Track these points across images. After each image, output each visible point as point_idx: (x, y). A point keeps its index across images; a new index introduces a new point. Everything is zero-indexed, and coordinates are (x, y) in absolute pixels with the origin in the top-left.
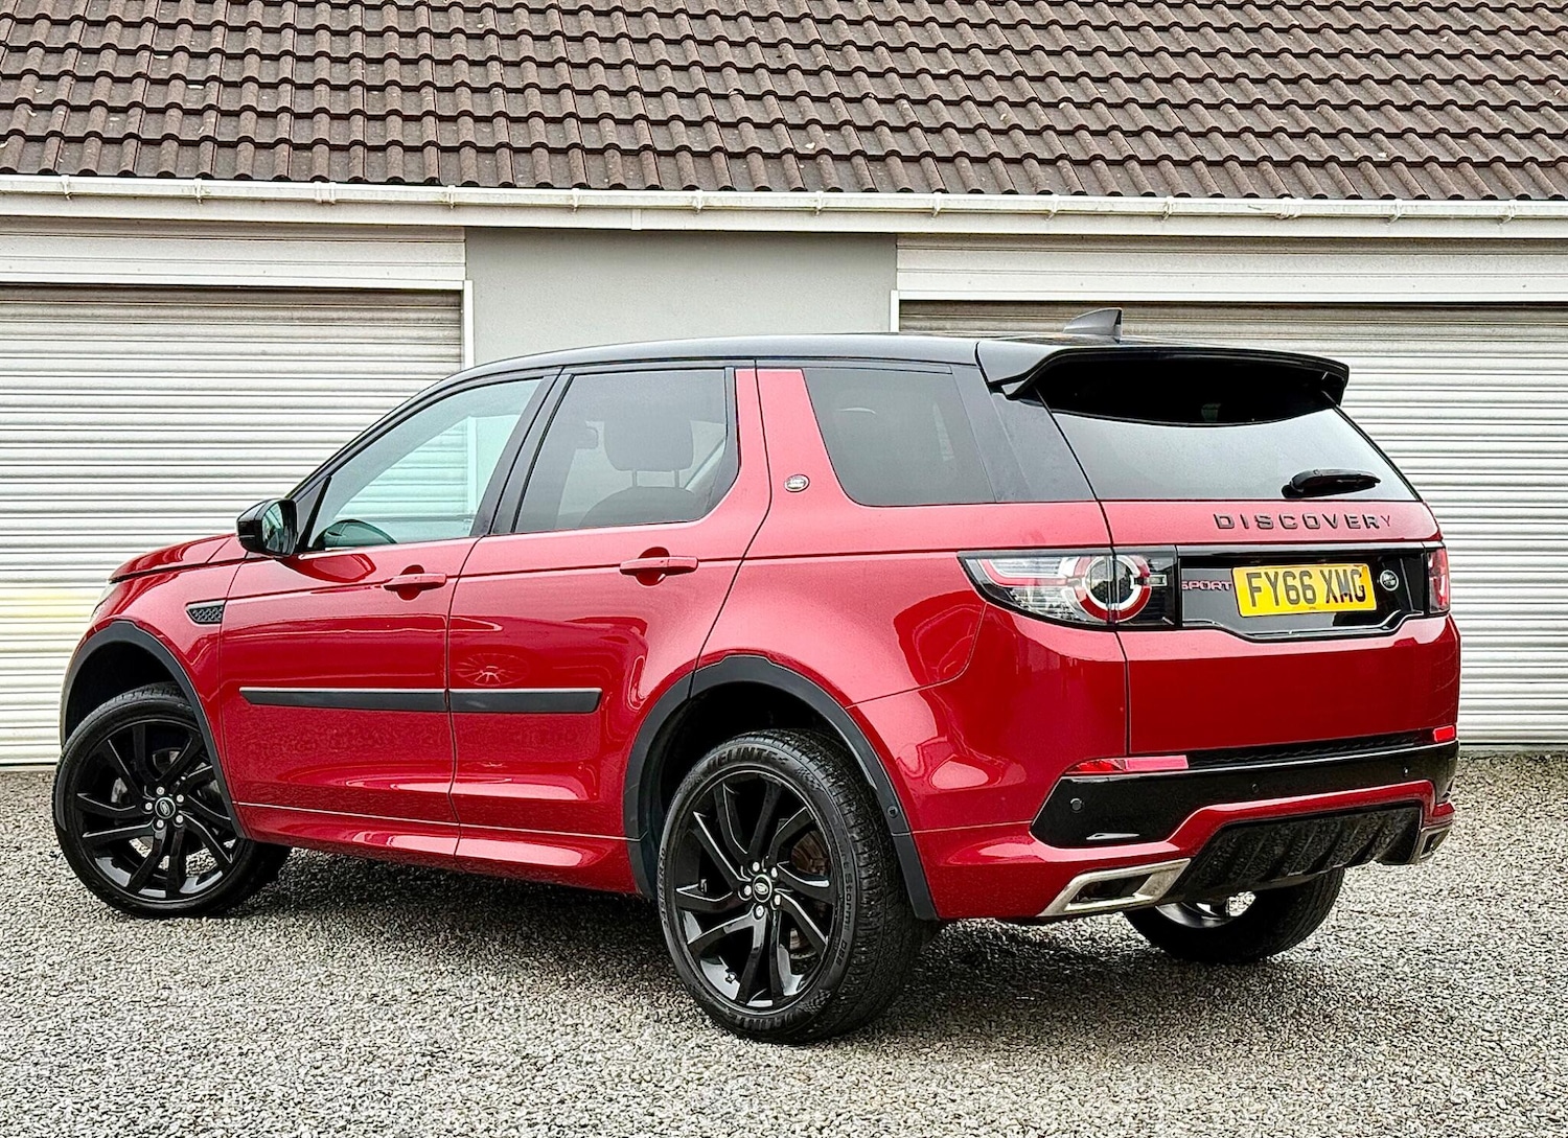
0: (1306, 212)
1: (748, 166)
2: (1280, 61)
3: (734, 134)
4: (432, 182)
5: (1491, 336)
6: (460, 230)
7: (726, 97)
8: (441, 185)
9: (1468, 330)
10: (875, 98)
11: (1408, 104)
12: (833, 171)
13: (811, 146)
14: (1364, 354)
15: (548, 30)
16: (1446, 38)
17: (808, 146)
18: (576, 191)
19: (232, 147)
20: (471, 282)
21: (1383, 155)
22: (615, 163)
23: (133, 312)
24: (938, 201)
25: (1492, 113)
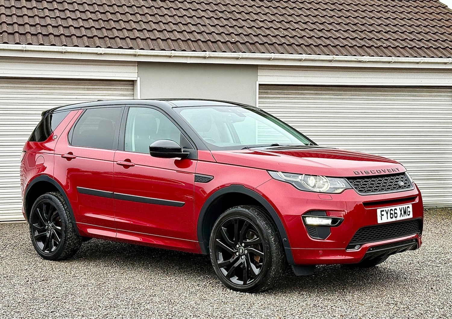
0: (369, 60)
1: (218, 45)
2: (349, 19)
3: (211, 36)
4: (131, 48)
5: (410, 95)
6: (136, 63)
7: (205, 26)
8: (133, 49)
9: (404, 93)
10: (246, 27)
11: (387, 31)
12: (242, 47)
13: (234, 40)
14: (378, 100)
15: (150, 5)
16: (390, 14)
17: (232, 40)
18: (173, 51)
19: (70, 37)
20: (139, 78)
21: (385, 45)
22: (181, 43)
23: (37, 86)
24: (273, 56)
25: (409, 34)
